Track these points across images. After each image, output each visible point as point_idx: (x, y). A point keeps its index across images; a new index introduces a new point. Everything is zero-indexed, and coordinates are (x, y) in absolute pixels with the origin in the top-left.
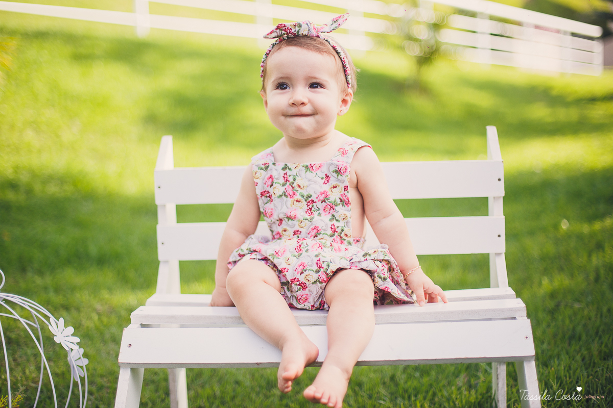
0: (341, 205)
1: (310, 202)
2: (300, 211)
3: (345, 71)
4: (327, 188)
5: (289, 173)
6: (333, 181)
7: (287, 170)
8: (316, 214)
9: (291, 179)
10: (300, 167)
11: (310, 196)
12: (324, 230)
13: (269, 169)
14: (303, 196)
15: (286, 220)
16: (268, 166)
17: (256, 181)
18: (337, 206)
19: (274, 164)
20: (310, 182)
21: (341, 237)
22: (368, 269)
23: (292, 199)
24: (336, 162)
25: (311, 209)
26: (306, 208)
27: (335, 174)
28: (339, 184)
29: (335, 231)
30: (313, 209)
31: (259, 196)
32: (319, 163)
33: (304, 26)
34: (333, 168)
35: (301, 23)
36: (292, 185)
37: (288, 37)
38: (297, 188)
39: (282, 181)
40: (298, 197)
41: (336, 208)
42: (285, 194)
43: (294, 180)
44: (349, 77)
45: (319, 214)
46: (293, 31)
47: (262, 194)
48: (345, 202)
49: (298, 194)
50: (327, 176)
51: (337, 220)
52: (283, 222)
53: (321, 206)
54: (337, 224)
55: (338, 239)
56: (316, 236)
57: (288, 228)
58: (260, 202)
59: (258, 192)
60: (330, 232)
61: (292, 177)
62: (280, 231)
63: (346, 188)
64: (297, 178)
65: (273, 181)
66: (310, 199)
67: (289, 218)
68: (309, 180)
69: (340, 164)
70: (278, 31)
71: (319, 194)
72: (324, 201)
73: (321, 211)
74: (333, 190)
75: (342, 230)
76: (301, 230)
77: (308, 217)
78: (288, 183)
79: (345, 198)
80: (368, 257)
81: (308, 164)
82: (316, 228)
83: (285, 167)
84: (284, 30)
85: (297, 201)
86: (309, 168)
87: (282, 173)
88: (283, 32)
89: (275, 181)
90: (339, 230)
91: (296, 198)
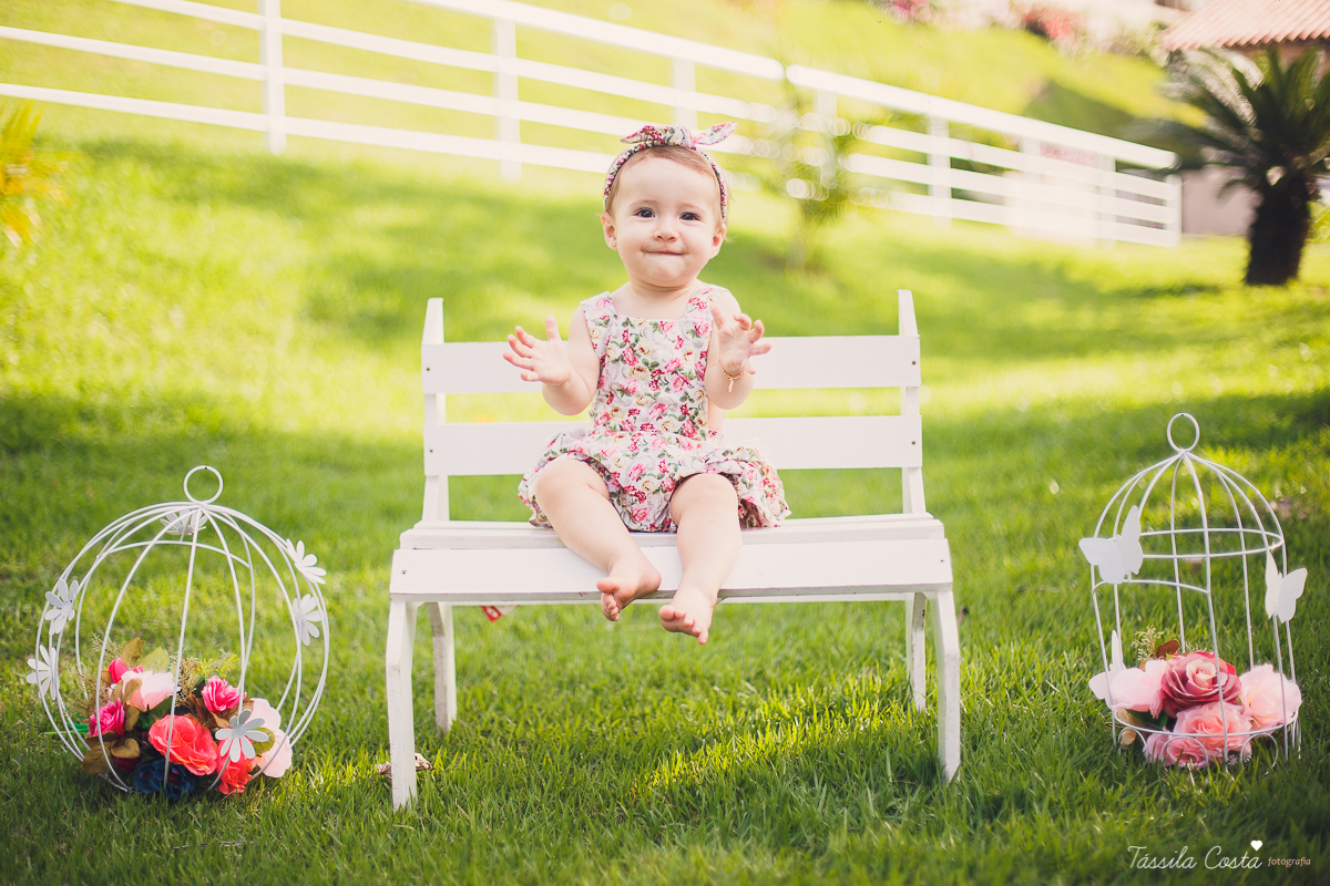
0: (697, 380)
1: (656, 372)
2: (642, 384)
4: (679, 354)
5: (631, 330)
6: (687, 346)
7: (629, 326)
8: (663, 388)
9: (632, 340)
10: (646, 324)
11: (657, 365)
12: (672, 410)
14: (647, 364)
15: (619, 394)
16: (608, 321)
17: (595, 341)
18: (692, 379)
19: (616, 316)
21: (694, 423)
22: (730, 472)
23: (632, 367)
24: (693, 320)
25: (656, 382)
26: (650, 379)
27: (690, 336)
28: (695, 349)
29: (686, 413)
30: (659, 382)
32: (671, 321)
33: (678, 133)
34: (688, 328)
39: (620, 340)
40: (640, 364)
41: (691, 382)
42: (622, 358)
43: (637, 341)
45: (668, 390)
46: (662, 137)
49: (640, 360)
50: (680, 339)
51: (691, 400)
52: (615, 398)
53: (671, 378)
54: (689, 405)
55: (689, 427)
56: (659, 418)
57: (621, 407)
60: (679, 413)
61: (634, 336)
62: (609, 412)
63: (703, 355)
65: (608, 339)
66: (656, 368)
67: (625, 391)
68: (658, 343)
69: (698, 321)
70: (643, 134)
71: (668, 362)
72: (676, 372)
73: (670, 386)
74: (687, 357)
75: (695, 413)
76: (639, 408)
77: (652, 393)
78: (628, 345)
79: (700, 369)
80: (729, 456)
81: (658, 321)
82: (660, 406)
83: (627, 323)
84: (651, 135)
85: (638, 370)
86: (658, 326)
87: (623, 329)
88: (649, 137)
89: (612, 339)
90: (692, 413)
91: (637, 366)
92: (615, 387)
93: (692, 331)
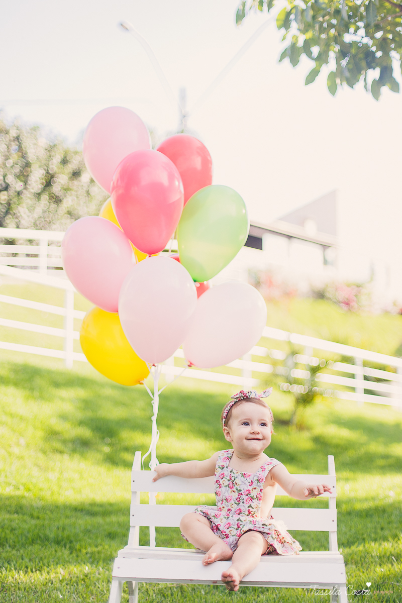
0: (256, 500)
1: (240, 494)
2: (234, 498)
4: (250, 488)
5: (232, 475)
6: (254, 486)
7: (232, 473)
8: (241, 501)
9: (233, 478)
10: (239, 473)
11: (241, 491)
12: (244, 512)
14: (237, 490)
16: (224, 468)
17: (215, 473)
19: (227, 467)
21: (253, 517)
23: (231, 490)
24: (258, 475)
25: (239, 498)
26: (237, 496)
27: (256, 482)
28: (257, 487)
29: (250, 513)
32: (249, 473)
34: (256, 478)
36: (233, 482)
38: (235, 484)
39: (228, 478)
40: (234, 489)
41: (253, 500)
42: (228, 486)
43: (235, 479)
45: (243, 502)
46: (247, 395)
47: (216, 482)
48: (259, 498)
49: (235, 488)
50: (252, 482)
51: (252, 508)
52: (224, 502)
53: (245, 497)
54: (251, 510)
56: (239, 514)
57: (225, 507)
60: (247, 513)
62: (221, 508)
63: (261, 491)
66: (240, 492)
67: (227, 500)
68: (242, 482)
69: (260, 477)
71: (246, 490)
73: (245, 501)
74: (254, 490)
76: (232, 508)
77: (237, 502)
78: (231, 480)
79: (259, 496)
80: (265, 526)
81: (243, 473)
82: (240, 509)
83: (232, 471)
84: (243, 395)
86: (244, 475)
87: (230, 474)
89: (225, 477)
90: (252, 513)
91: (233, 490)
92: (224, 498)
93: (258, 480)
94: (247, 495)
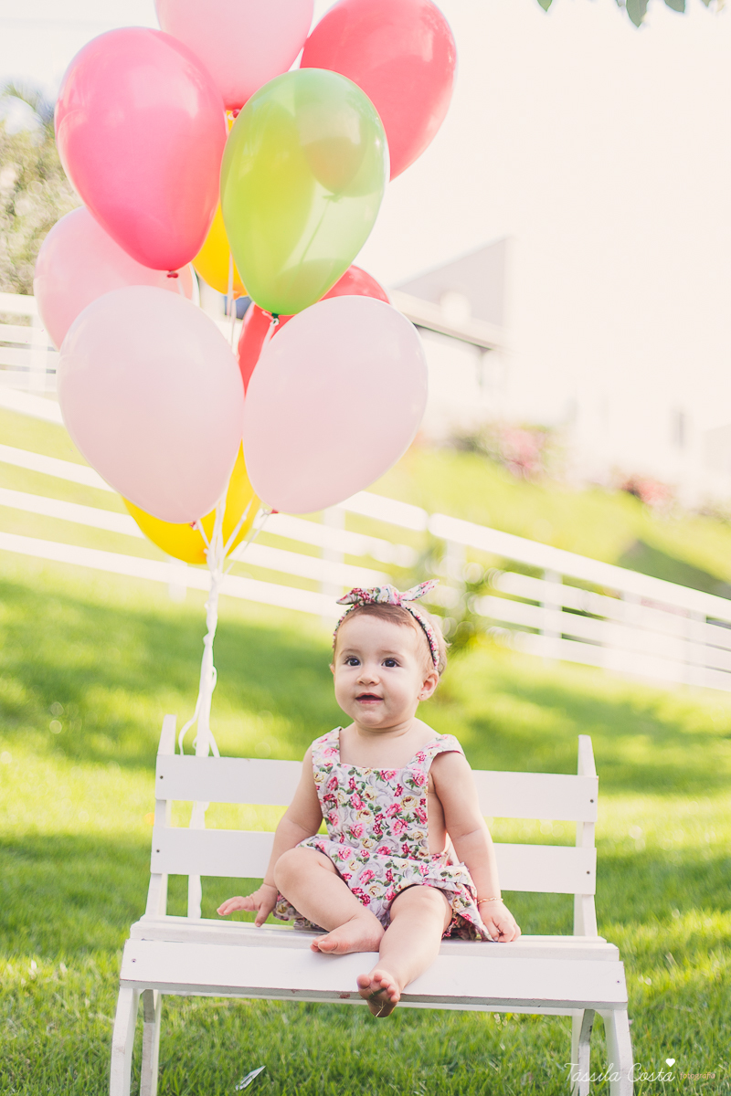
0: (416, 822)
1: (379, 815)
2: (368, 826)
3: (431, 646)
4: (398, 800)
5: (357, 778)
6: (406, 794)
7: (355, 775)
8: (385, 832)
9: (359, 786)
10: (371, 773)
11: (379, 809)
12: (395, 851)
13: (332, 770)
14: (372, 808)
15: (349, 836)
16: (331, 768)
17: (317, 784)
18: (410, 822)
19: (339, 765)
20: (381, 793)
21: (416, 858)
23: (359, 811)
24: (411, 770)
25: (379, 825)
26: (374, 823)
27: (409, 786)
28: (413, 796)
29: (407, 852)
30: (381, 826)
31: (322, 801)
32: (392, 770)
33: (383, 591)
34: (407, 778)
35: (380, 588)
36: (359, 793)
37: (365, 603)
39: (347, 787)
40: (366, 808)
41: (409, 825)
42: (350, 804)
43: (363, 787)
44: (436, 654)
45: (389, 833)
46: (370, 597)
47: (325, 799)
48: (420, 819)
49: (367, 805)
50: (399, 787)
51: (410, 839)
52: (346, 839)
53: (391, 822)
54: (409, 843)
58: (323, 807)
59: (321, 796)
60: (401, 852)
61: (360, 784)
63: (423, 802)
64: (367, 786)
65: (337, 784)
66: (379, 813)
67: (352, 833)
68: (381, 790)
69: (416, 772)
70: (353, 595)
71: (389, 807)
73: (391, 829)
74: (406, 803)
75: (417, 850)
76: (367, 850)
77: (376, 835)
78: (355, 792)
79: (420, 813)
81: (380, 771)
82: (384, 849)
83: (353, 771)
84: (361, 595)
85: (365, 813)
86: (381, 775)
87: (349, 777)
88: (359, 598)
89: (340, 786)
90: (413, 850)
91: (363, 810)
92: (346, 829)
93: (411, 782)
94: (394, 817)
